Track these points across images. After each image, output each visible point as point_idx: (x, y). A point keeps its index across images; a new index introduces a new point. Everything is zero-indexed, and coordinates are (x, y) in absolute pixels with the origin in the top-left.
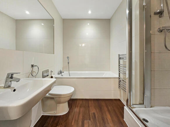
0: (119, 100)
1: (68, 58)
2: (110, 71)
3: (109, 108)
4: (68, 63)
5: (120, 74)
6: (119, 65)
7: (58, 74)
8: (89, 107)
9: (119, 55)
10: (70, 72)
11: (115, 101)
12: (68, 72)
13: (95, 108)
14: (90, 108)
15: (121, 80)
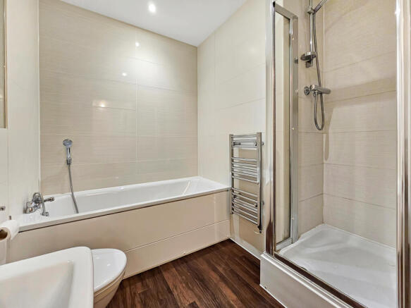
0: (229, 241)
1: (67, 143)
2: (197, 175)
3: (220, 269)
4: (69, 163)
5: (235, 180)
6: (232, 160)
7: (25, 212)
8: (170, 292)
9: (232, 137)
10: (74, 193)
11: (223, 248)
12: (69, 195)
13: (189, 288)
14: (175, 293)
15: (236, 193)
